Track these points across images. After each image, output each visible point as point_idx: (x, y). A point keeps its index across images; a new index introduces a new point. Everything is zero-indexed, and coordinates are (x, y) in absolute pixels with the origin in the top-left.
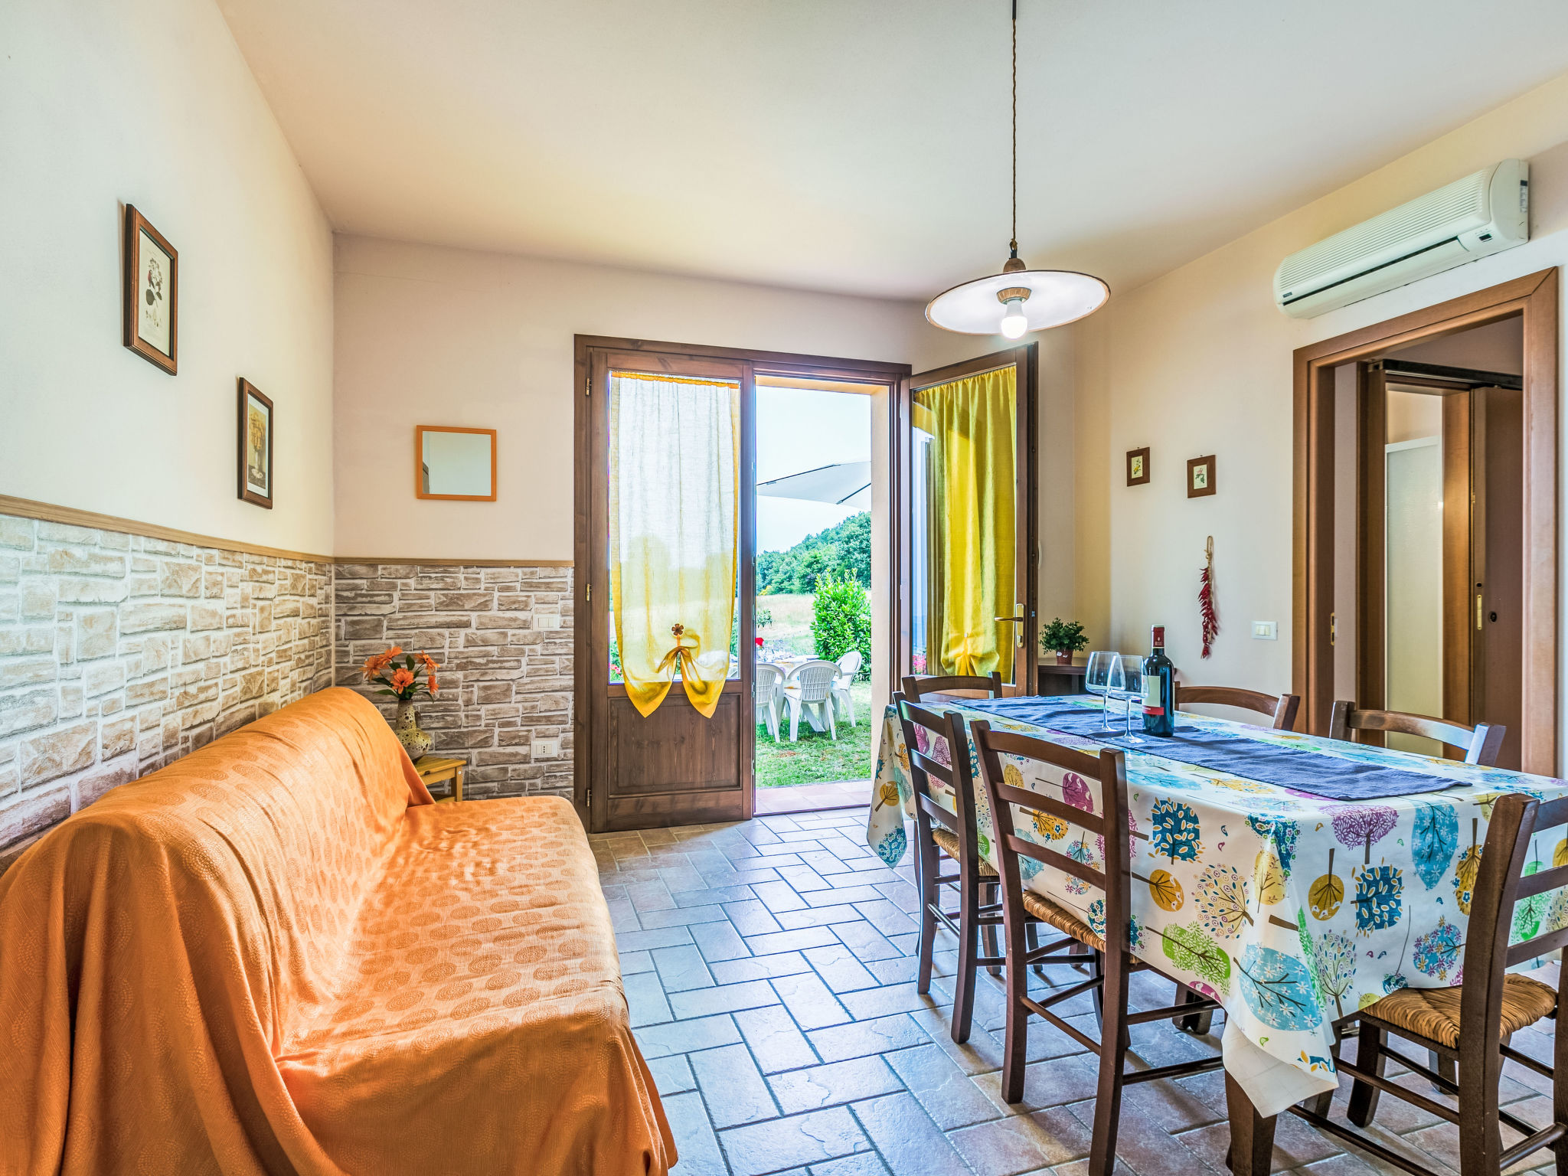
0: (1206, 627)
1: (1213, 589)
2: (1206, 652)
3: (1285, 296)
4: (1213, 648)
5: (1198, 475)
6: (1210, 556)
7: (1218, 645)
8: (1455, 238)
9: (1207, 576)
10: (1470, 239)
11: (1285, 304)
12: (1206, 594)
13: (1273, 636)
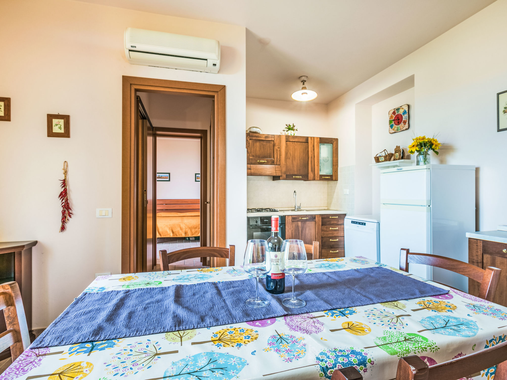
0: (64, 213)
1: (68, 192)
2: (63, 228)
3: (132, 47)
4: (67, 225)
5: (57, 125)
6: (66, 173)
7: (71, 224)
8: (206, 60)
9: (64, 183)
10: (210, 63)
11: (130, 50)
12: (64, 195)
13: (110, 216)
